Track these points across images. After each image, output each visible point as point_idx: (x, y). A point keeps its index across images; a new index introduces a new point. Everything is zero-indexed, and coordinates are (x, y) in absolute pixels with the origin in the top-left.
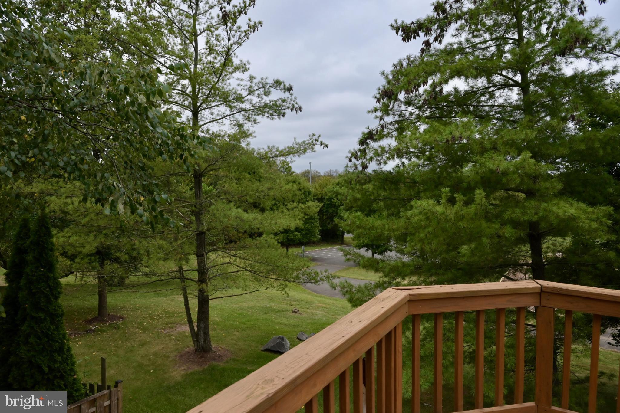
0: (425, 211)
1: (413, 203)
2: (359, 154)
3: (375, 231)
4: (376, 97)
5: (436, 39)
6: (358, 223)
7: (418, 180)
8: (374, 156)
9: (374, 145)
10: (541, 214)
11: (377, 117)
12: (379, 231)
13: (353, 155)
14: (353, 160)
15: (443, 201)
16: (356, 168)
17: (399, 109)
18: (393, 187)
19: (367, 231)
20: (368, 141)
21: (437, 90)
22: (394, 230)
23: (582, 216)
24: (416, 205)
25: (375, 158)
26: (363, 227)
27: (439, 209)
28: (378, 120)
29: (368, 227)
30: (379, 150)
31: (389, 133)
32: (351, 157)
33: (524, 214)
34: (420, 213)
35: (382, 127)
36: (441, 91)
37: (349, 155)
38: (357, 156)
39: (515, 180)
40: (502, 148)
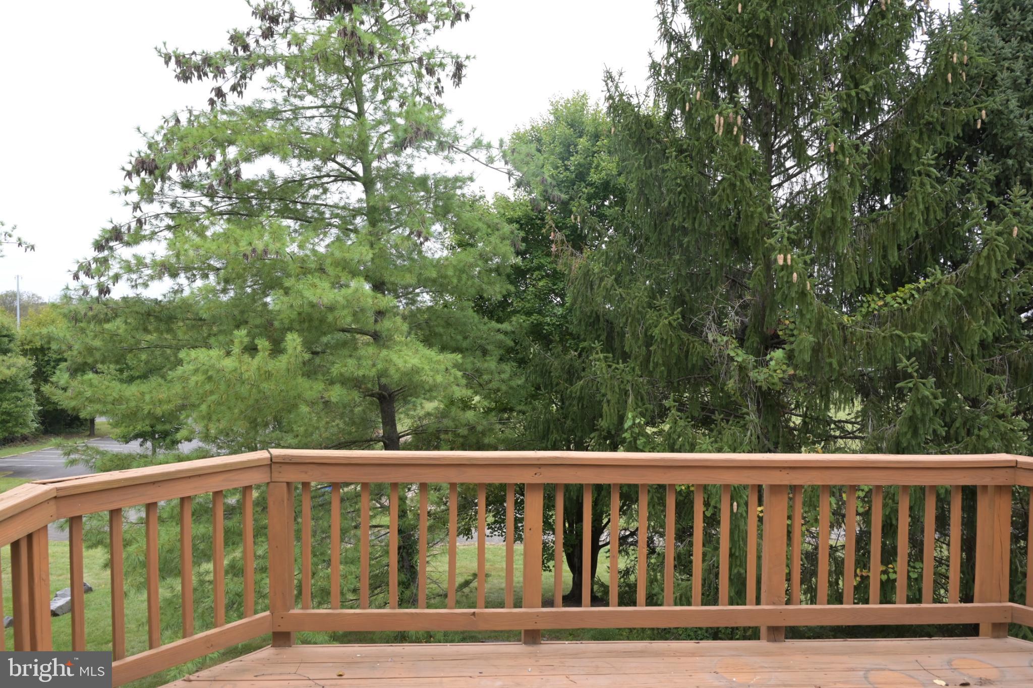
0: (205, 367)
1: (182, 355)
2: (94, 266)
3: (124, 407)
4: (123, 169)
5: (234, 88)
6: (89, 394)
7: (204, 316)
8: (122, 271)
9: (124, 252)
10: (379, 366)
11: (127, 204)
12: (133, 404)
13: (81, 267)
14: (82, 275)
15: (236, 350)
16: (86, 292)
17: (170, 193)
18: (163, 327)
19: (110, 407)
20: (111, 244)
21: (232, 172)
22: (160, 402)
23: (427, 367)
24: (187, 359)
25: (125, 276)
26: (99, 401)
27: (229, 363)
28: (130, 208)
29: (110, 399)
30: (133, 262)
31: (154, 233)
32: (78, 271)
33: (359, 366)
34: (196, 371)
35: (140, 222)
36: (238, 174)
37: (75, 268)
38: (89, 270)
39: (344, 317)
40: (330, 270)
